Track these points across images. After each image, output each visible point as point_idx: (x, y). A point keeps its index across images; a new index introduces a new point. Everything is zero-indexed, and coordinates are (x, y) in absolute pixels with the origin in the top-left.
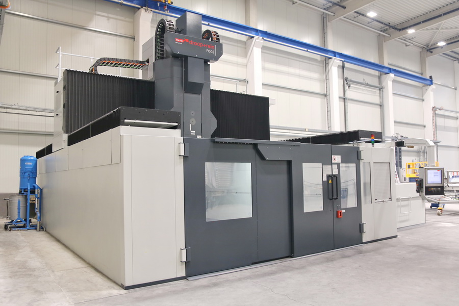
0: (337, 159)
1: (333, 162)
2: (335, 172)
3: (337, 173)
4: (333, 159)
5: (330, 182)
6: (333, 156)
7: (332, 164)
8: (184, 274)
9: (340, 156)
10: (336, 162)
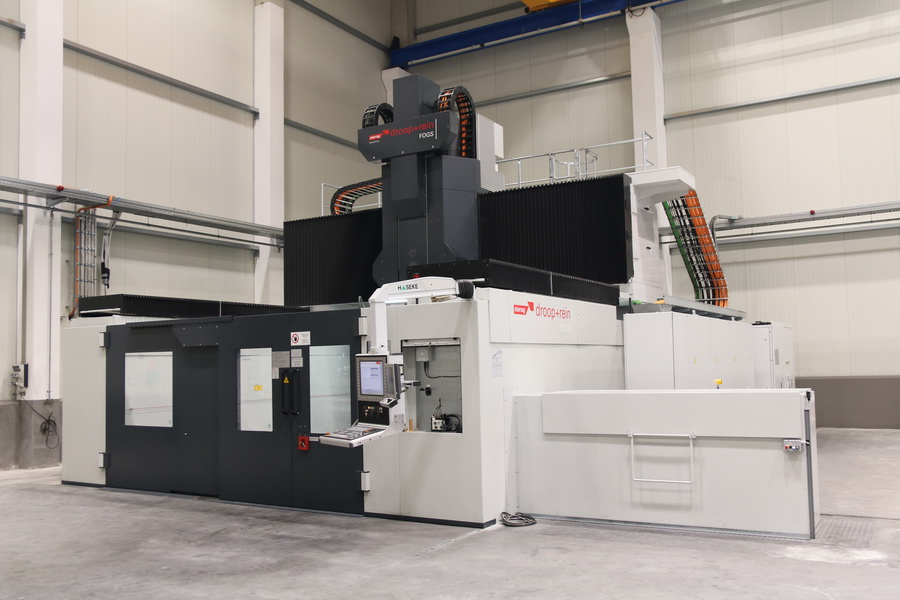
0: (302, 338)
1: (293, 344)
2: (298, 363)
3: (301, 365)
4: (293, 340)
5: (286, 381)
6: (292, 334)
7: (289, 348)
8: (103, 482)
9: (309, 333)
10: (299, 344)
